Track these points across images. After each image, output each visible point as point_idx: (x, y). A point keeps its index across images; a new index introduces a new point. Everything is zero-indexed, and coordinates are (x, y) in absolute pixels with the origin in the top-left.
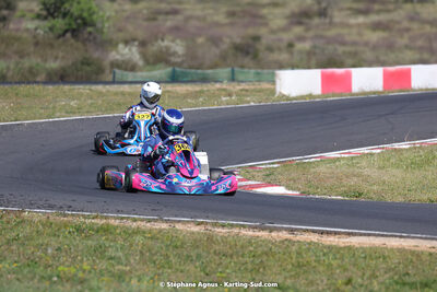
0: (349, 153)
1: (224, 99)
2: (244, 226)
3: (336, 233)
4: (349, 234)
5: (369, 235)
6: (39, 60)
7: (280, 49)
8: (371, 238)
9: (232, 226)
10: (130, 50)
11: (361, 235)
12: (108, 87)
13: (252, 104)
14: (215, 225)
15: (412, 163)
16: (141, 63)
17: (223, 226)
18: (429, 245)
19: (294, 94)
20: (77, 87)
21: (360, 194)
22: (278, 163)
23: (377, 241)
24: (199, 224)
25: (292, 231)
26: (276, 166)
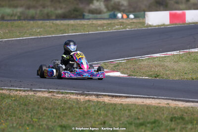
0: (167, 54)
1: (117, 27)
2: (73, 93)
3: (120, 96)
4: (127, 97)
5: (137, 97)
6: (53, 9)
7: (182, 3)
8: (137, 99)
9: (67, 93)
10: (100, 3)
11: (133, 97)
12: (62, 22)
13: (128, 29)
14: (58, 93)
15: (194, 59)
16: (105, 10)
17: (62, 93)
18: (166, 103)
19: (155, 24)
20: (46, 21)
21: (158, 76)
22: (126, 60)
23: (139, 101)
24: (50, 92)
25: (97, 96)
26: (123, 61)
